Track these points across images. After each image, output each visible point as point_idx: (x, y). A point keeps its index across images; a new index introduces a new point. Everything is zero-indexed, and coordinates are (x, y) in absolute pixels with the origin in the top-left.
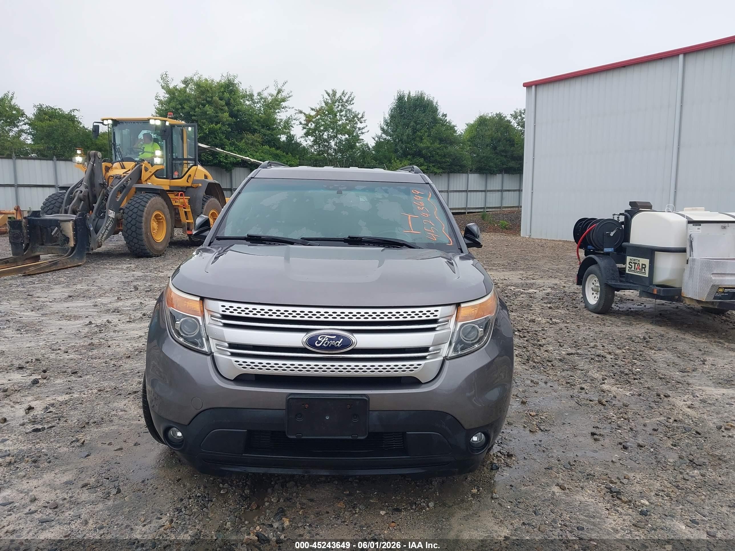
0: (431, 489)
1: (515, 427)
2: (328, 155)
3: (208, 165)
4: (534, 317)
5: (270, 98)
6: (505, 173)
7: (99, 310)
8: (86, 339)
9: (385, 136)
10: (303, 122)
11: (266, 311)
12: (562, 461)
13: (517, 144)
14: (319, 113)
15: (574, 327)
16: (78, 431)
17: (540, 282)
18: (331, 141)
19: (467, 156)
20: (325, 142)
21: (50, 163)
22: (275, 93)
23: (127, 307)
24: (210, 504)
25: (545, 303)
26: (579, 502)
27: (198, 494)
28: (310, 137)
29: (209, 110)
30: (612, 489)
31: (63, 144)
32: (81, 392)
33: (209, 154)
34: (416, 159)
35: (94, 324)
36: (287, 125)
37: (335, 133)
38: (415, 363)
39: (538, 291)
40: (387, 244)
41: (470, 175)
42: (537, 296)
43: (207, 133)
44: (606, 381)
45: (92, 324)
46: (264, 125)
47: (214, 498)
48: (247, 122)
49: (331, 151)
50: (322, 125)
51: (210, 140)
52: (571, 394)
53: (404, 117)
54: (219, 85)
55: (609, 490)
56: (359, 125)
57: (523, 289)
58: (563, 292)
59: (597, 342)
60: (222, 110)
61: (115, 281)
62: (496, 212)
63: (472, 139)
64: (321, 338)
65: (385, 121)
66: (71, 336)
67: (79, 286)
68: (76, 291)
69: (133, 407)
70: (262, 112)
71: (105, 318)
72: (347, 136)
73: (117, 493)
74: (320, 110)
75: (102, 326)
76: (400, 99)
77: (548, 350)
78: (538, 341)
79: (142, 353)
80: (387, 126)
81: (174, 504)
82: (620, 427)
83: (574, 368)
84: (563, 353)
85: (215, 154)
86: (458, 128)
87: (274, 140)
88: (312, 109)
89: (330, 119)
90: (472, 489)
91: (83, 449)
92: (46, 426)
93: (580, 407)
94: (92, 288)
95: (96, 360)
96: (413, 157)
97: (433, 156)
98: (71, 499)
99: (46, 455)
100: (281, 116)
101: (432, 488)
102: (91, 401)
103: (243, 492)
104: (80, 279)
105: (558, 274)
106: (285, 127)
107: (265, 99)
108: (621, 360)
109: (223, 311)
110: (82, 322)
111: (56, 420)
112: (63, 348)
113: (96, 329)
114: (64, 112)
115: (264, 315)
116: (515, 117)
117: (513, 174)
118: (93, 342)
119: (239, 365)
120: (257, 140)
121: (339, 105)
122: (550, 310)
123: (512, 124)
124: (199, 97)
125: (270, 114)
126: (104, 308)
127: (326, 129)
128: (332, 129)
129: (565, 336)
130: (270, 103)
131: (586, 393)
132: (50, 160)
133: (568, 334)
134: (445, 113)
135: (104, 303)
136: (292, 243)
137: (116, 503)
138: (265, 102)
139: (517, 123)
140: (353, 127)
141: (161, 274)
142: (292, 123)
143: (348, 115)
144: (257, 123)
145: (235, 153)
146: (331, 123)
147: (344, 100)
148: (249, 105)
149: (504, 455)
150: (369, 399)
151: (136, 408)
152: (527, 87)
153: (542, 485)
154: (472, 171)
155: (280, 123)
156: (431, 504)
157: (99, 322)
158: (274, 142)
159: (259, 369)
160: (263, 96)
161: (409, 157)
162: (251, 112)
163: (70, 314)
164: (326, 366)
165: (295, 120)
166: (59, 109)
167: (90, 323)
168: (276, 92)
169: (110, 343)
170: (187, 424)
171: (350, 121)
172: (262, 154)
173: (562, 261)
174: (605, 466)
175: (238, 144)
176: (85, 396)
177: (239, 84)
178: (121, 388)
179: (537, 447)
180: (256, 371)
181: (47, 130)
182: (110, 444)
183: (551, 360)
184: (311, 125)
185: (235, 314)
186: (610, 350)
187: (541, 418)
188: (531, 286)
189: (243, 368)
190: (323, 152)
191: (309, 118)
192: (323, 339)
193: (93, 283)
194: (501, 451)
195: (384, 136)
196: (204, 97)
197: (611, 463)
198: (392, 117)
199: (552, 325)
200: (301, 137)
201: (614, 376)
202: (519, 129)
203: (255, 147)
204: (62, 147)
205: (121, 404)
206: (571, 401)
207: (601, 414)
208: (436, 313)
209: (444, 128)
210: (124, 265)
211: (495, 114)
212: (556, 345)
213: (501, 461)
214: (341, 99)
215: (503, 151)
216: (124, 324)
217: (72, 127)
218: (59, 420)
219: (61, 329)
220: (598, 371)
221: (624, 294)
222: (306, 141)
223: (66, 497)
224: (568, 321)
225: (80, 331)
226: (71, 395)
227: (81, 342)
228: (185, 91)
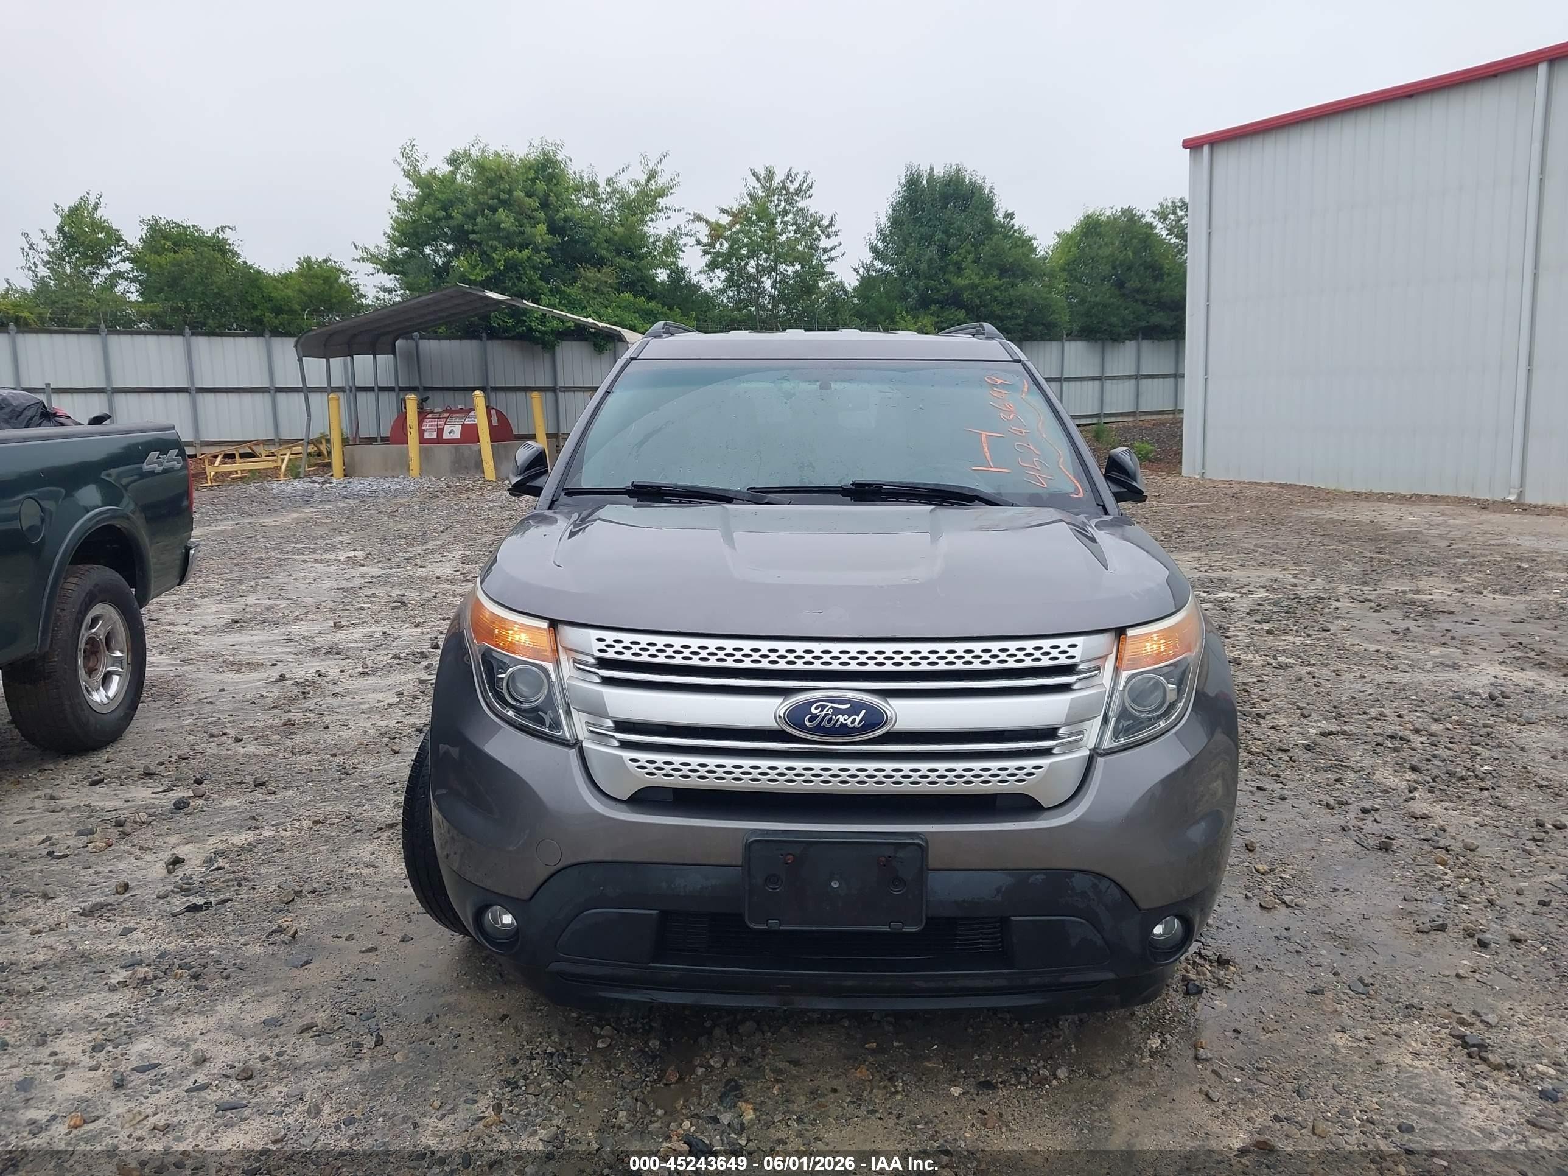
0: (1058, 1037)
1: (1226, 897)
2: (757, 310)
3: (506, 338)
4: (1236, 654)
5: (632, 191)
6: (1143, 339)
7: (297, 651)
8: (276, 711)
9: (880, 263)
10: (705, 240)
11: (694, 649)
12: (1343, 976)
13: (1169, 275)
14: (738, 220)
15: (1328, 673)
16: (281, 911)
17: (1239, 574)
18: (764, 279)
19: (1061, 304)
20: (750, 282)
21: (178, 340)
22: (642, 178)
23: (356, 642)
24: (577, 1071)
25: (1256, 621)
26: (1395, 1069)
27: (550, 1050)
28: (718, 272)
29: (505, 219)
30: (1467, 1039)
31: (204, 300)
32: (277, 825)
33: (507, 314)
34: (947, 313)
35: (291, 679)
36: (671, 247)
37: (772, 261)
38: (1029, 763)
39: (1239, 595)
40: (938, 497)
41: (1067, 344)
42: (1237, 607)
43: (502, 268)
44: (1417, 794)
45: (287, 679)
46: (621, 247)
47: (583, 1057)
48: (585, 244)
49: (765, 301)
50: (745, 245)
51: (509, 284)
52: (1343, 823)
53: (922, 223)
54: (525, 166)
55: (1458, 1041)
56: (824, 243)
57: (1204, 592)
58: (1292, 597)
59: (1383, 706)
60: (530, 218)
61: (325, 587)
62: (1126, 424)
63: (1069, 265)
64: (816, 708)
65: (881, 232)
66: (246, 706)
67: (251, 600)
68: (247, 609)
69: (390, 857)
70: (617, 221)
71: (312, 667)
72: (798, 267)
73: (376, 1046)
74: (740, 212)
75: (307, 683)
76: (912, 182)
77: (1278, 726)
78: (1254, 705)
79: (396, 740)
80: (884, 241)
81: (501, 1071)
82: (1463, 897)
83: (1340, 764)
84: (1312, 731)
85: (518, 314)
86: (1039, 242)
87: (643, 280)
88: (723, 211)
89: (760, 230)
90: (1149, 1039)
91: (296, 949)
92: (213, 900)
93: (1367, 852)
94: (279, 602)
95: (303, 757)
96: (942, 308)
97: (985, 306)
98: (281, 1059)
99: (219, 962)
100: (657, 228)
101: (1060, 1036)
102: (301, 845)
103: (646, 1043)
104: (253, 583)
105: (1278, 557)
106: (665, 252)
107: (623, 192)
108: (1446, 747)
109: (600, 651)
110: (264, 675)
111: (233, 886)
112: (232, 732)
113: (296, 691)
114: (203, 233)
115: (690, 659)
116: (1162, 216)
117: (1160, 339)
118: (293, 718)
119: (639, 767)
120: (606, 282)
121: (780, 201)
122: (1270, 638)
123: (1157, 231)
124: (484, 193)
125: (634, 227)
126: (308, 646)
127: (752, 254)
128: (766, 253)
129: (1312, 693)
130: (634, 200)
131: (1376, 821)
132: (178, 335)
133: (1315, 690)
134: (1010, 211)
135: (306, 634)
136: (729, 500)
137: (375, 1066)
138: (622, 198)
139: (1168, 230)
140: (811, 247)
141: (420, 572)
142: (681, 242)
143: (800, 221)
144: (606, 245)
145: (562, 311)
146: (763, 239)
147: (792, 190)
148: (588, 206)
149: (1210, 961)
150: (927, 842)
151: (396, 861)
152: (1190, 148)
153: (1307, 1030)
154: (1071, 336)
155: (654, 244)
156: (1062, 1073)
157: (300, 674)
158: (641, 285)
159: (682, 776)
160: (618, 186)
161: (933, 307)
162: (594, 221)
163: (238, 658)
164: (830, 770)
165: (686, 235)
166: (193, 226)
167: (282, 677)
168: (646, 177)
169: (327, 720)
170: (526, 897)
171: (803, 235)
172: (618, 312)
173: (1283, 528)
174: (1441, 985)
175: (566, 289)
176: (288, 834)
177: (568, 161)
178: (359, 818)
179: (1281, 942)
180: (677, 781)
181: (169, 273)
182: (350, 938)
183: (1285, 747)
184: (722, 244)
185: (628, 656)
186: (1417, 726)
187: (1281, 878)
188: (1222, 585)
189: (647, 774)
190: (747, 303)
191: (716, 232)
192: (821, 711)
193: (279, 592)
194: (1203, 951)
195: (878, 264)
196: (494, 191)
197: (1456, 979)
198: (896, 222)
199: (1278, 671)
200: (701, 272)
201: (1434, 781)
202: (1172, 241)
203: (603, 296)
204: (200, 306)
205: (365, 850)
206: (1345, 839)
207: (1417, 869)
208: (1072, 652)
209: (1008, 244)
210: (342, 553)
211: (1119, 210)
212: (1294, 713)
213: (1204, 974)
214: (784, 187)
215: (1138, 291)
216: (354, 679)
217: (221, 264)
218: (240, 885)
219: (222, 690)
220: (1395, 771)
221: (1432, 600)
222: (711, 281)
223: (268, 1053)
224: (1312, 662)
225: (262, 696)
226: (258, 831)
227: (267, 719)
228: (453, 180)
